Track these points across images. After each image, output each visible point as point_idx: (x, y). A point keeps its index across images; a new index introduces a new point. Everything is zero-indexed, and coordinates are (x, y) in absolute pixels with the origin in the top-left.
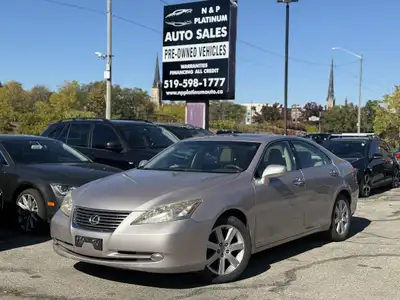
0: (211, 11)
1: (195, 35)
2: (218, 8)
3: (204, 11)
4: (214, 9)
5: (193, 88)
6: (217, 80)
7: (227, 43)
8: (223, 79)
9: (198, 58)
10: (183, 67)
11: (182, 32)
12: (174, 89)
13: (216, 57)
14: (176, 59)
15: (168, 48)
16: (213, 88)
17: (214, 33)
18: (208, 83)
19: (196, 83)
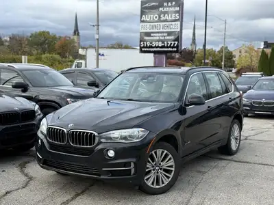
0: (170, 4)
1: (160, 17)
2: (174, 3)
3: (165, 4)
4: (172, 3)
5: (158, 47)
6: (173, 43)
7: (179, 23)
8: (176, 42)
9: (161, 30)
10: (152, 35)
11: (152, 16)
12: (147, 47)
13: (172, 30)
14: (148, 31)
15: (143, 24)
16: (170, 47)
17: (171, 17)
18: (168, 44)
19: (160, 44)
